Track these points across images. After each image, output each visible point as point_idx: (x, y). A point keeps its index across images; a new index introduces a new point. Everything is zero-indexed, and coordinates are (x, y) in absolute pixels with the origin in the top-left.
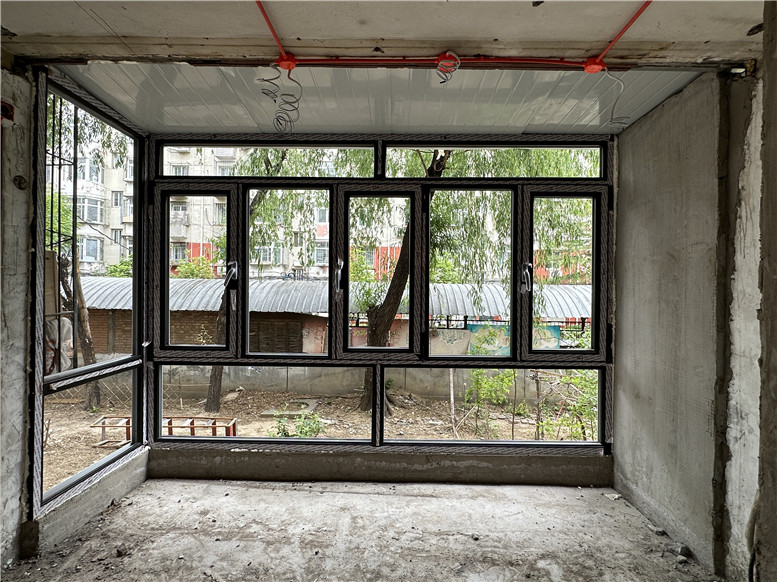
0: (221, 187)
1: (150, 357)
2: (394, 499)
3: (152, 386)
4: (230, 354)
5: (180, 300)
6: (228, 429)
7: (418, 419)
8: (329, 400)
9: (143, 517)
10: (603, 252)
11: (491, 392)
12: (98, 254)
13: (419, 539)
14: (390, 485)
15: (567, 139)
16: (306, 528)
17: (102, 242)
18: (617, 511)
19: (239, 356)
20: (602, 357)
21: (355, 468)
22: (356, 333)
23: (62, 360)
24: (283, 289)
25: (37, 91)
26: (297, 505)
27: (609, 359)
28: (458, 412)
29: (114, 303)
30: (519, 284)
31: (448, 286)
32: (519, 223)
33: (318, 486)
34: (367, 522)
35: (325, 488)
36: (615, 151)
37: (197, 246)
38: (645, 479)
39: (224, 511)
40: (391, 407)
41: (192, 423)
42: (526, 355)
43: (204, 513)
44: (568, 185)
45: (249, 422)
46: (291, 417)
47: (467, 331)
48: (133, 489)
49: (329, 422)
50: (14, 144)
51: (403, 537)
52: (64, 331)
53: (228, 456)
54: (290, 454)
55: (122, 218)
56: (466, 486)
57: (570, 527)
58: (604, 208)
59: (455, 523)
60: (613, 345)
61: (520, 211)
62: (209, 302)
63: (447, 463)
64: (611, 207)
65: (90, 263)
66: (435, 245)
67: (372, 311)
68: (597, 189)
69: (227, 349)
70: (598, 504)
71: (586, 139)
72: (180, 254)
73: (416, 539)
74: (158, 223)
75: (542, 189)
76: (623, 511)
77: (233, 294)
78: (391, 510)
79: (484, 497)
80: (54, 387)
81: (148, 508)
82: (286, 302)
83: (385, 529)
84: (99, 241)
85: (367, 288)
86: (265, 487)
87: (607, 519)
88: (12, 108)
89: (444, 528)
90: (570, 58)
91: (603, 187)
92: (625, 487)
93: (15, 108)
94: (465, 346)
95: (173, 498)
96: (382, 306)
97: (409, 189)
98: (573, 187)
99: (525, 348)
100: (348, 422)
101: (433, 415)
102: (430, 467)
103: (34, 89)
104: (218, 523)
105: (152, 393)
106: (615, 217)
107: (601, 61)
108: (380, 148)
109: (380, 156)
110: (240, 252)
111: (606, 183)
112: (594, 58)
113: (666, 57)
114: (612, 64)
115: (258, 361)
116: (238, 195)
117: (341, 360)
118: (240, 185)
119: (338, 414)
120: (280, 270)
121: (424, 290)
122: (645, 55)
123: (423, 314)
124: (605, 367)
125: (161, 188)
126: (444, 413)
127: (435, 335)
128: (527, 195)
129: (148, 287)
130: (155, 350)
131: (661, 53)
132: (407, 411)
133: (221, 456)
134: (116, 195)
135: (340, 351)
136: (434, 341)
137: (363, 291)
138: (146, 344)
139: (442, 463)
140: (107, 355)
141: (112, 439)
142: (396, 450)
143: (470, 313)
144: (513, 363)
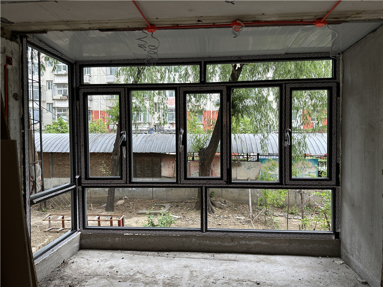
1: (80, 183)
2: (214, 262)
3: (81, 199)
4: (123, 181)
6: (119, 222)
7: (230, 215)
8: (177, 205)
9: (80, 269)
10: (334, 121)
11: (273, 200)
13: (227, 283)
14: (212, 254)
15: (312, 56)
16: (166, 276)
18: (341, 270)
19: (128, 183)
20: (333, 182)
21: (192, 244)
22: (192, 164)
23: (37, 187)
24: (149, 139)
25: (22, 48)
26: (160, 264)
27: (338, 183)
28: (254, 211)
30: (283, 141)
31: (246, 135)
32: (283, 106)
33: (172, 254)
34: (199, 274)
35: (175, 255)
36: (341, 62)
37: (97, 112)
38: (357, 253)
39: (122, 267)
40: (213, 208)
41: (99, 218)
42: (288, 182)
43: (112, 268)
45: (131, 217)
46: (156, 214)
47: (259, 163)
48: (73, 255)
49: (177, 217)
50: (13, 77)
51: (218, 282)
52: (37, 172)
53: (122, 237)
54: (156, 236)
55: (53, 96)
56: (254, 256)
57: (312, 278)
58: (334, 95)
59: (247, 275)
60: (340, 175)
61: (284, 99)
62: (106, 147)
63: (244, 242)
64: (338, 95)
66: (239, 112)
67: (202, 152)
68: (330, 85)
69: (121, 179)
70: (330, 267)
71: (323, 56)
73: (225, 283)
74: (82, 110)
75: (297, 85)
76: (344, 271)
77: (124, 149)
78: (212, 268)
79: (264, 261)
80: (35, 201)
81: (82, 264)
82: (151, 146)
83: (208, 277)
85: (198, 138)
86: (143, 255)
87: (335, 275)
88: (11, 59)
89: (241, 278)
90: (306, 20)
91: (334, 83)
92: (347, 257)
93: (13, 58)
94: (258, 172)
95: (94, 259)
96: (207, 148)
97: (219, 89)
98: (315, 84)
99: (288, 178)
100: (188, 217)
101: (239, 213)
102: (233, 244)
103: (21, 47)
104: (119, 273)
105: (81, 203)
106: (341, 100)
107: (324, 21)
108: (203, 65)
109: (203, 70)
110: (127, 126)
111: (335, 81)
112: (319, 20)
113: (361, 17)
114: (331, 21)
115: (138, 185)
116: (125, 94)
117: (183, 184)
118: (126, 89)
119: (182, 212)
120: (147, 126)
121: (228, 145)
122: (349, 17)
123: (228, 159)
124: (335, 188)
125: (83, 91)
126: (245, 212)
127: (239, 165)
128: (288, 90)
129: (78, 146)
130: (82, 180)
131: (358, 15)
132: (223, 210)
133: (119, 237)
134: (49, 83)
135: (183, 179)
136: (239, 169)
137: (196, 140)
138: (77, 177)
139: (241, 242)
140: (49, 179)
141: (54, 227)
142: (214, 234)
143: (261, 152)
144: (281, 186)
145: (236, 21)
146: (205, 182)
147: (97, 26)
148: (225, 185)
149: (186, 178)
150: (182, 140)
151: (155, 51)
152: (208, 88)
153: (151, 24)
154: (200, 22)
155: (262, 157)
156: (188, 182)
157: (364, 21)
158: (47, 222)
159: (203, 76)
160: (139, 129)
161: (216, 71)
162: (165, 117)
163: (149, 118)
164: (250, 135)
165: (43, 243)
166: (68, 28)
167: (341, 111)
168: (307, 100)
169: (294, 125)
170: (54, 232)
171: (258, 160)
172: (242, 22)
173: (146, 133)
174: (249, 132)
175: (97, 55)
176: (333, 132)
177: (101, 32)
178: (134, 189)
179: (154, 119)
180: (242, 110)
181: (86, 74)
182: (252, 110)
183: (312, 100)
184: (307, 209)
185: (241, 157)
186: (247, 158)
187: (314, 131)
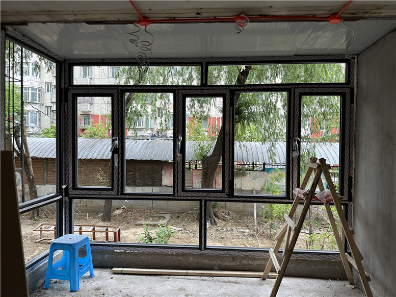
0: (108, 92)
1: (67, 194)
2: (212, 284)
3: (68, 211)
4: (114, 193)
5: (86, 153)
6: (115, 233)
7: (234, 228)
8: (177, 216)
10: (347, 130)
11: (280, 213)
12: (38, 122)
15: (324, 58)
17: (40, 114)
18: (353, 296)
19: (119, 194)
20: (346, 198)
21: (189, 263)
22: (195, 173)
24: (150, 145)
26: (153, 286)
27: (350, 199)
28: (259, 224)
29: (47, 154)
30: (291, 151)
31: (252, 143)
32: (292, 112)
36: (356, 66)
37: (97, 116)
39: (109, 289)
40: (216, 220)
41: (94, 229)
43: (98, 289)
44: (324, 87)
45: (128, 228)
46: (154, 225)
47: (265, 173)
49: (178, 229)
53: (112, 254)
54: (149, 254)
55: (51, 99)
58: (348, 102)
60: (352, 190)
61: (292, 104)
62: (104, 153)
63: (246, 262)
64: (352, 101)
65: (33, 127)
66: (245, 118)
67: (205, 160)
68: (343, 90)
69: (112, 189)
70: (341, 291)
71: (336, 58)
72: (87, 121)
74: (70, 113)
75: (307, 90)
76: (356, 296)
77: (116, 156)
78: (210, 291)
81: (65, 285)
82: (152, 153)
84: (38, 114)
85: (201, 145)
90: (319, 15)
91: (347, 89)
94: (264, 182)
96: (211, 156)
97: (222, 92)
98: (327, 89)
100: (189, 229)
101: (243, 226)
102: (235, 264)
104: (106, 296)
105: (67, 215)
106: (355, 108)
107: (339, 16)
108: (204, 66)
109: (204, 72)
110: (120, 131)
111: (349, 86)
112: (335, 15)
113: (381, 13)
114: (347, 17)
115: (131, 197)
116: (118, 96)
117: (180, 196)
118: (119, 90)
119: (183, 224)
120: (149, 132)
121: (231, 154)
122: (368, 12)
123: (231, 169)
124: (347, 204)
125: (72, 92)
126: (250, 225)
127: (244, 175)
128: (297, 95)
129: (65, 152)
130: (70, 190)
131: (378, 11)
132: (226, 222)
133: (109, 254)
134: (48, 85)
135: (180, 191)
136: (244, 179)
137: (199, 147)
138: (64, 187)
139: (243, 262)
140: (43, 186)
141: (46, 238)
142: (214, 253)
143: (267, 161)
144: (287, 201)
145: (240, 14)
146: (204, 194)
147: (83, 18)
148: (226, 199)
149: (183, 190)
150: (179, 148)
151: (149, 47)
152: (210, 92)
153: (144, 17)
154: (199, 16)
155: (268, 167)
156: (186, 194)
157: (384, 18)
158: (38, 233)
159: (204, 77)
160: (139, 134)
161: (222, 75)
162: (167, 122)
163: (151, 123)
164: (257, 143)
165: (33, 255)
166: (50, 20)
167: (354, 119)
168: (317, 108)
169: (302, 134)
170: (45, 243)
171: (264, 170)
172: (247, 16)
173: (148, 139)
174: (255, 140)
175: (89, 54)
176: (346, 143)
177: (88, 25)
178: (126, 201)
179: (156, 125)
180: (248, 116)
181: (87, 77)
182: (258, 117)
183: (321, 107)
184: (315, 222)
185: (247, 166)
186: (253, 167)
187: (324, 140)
